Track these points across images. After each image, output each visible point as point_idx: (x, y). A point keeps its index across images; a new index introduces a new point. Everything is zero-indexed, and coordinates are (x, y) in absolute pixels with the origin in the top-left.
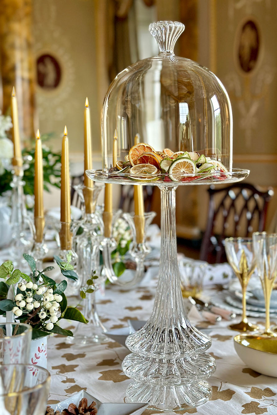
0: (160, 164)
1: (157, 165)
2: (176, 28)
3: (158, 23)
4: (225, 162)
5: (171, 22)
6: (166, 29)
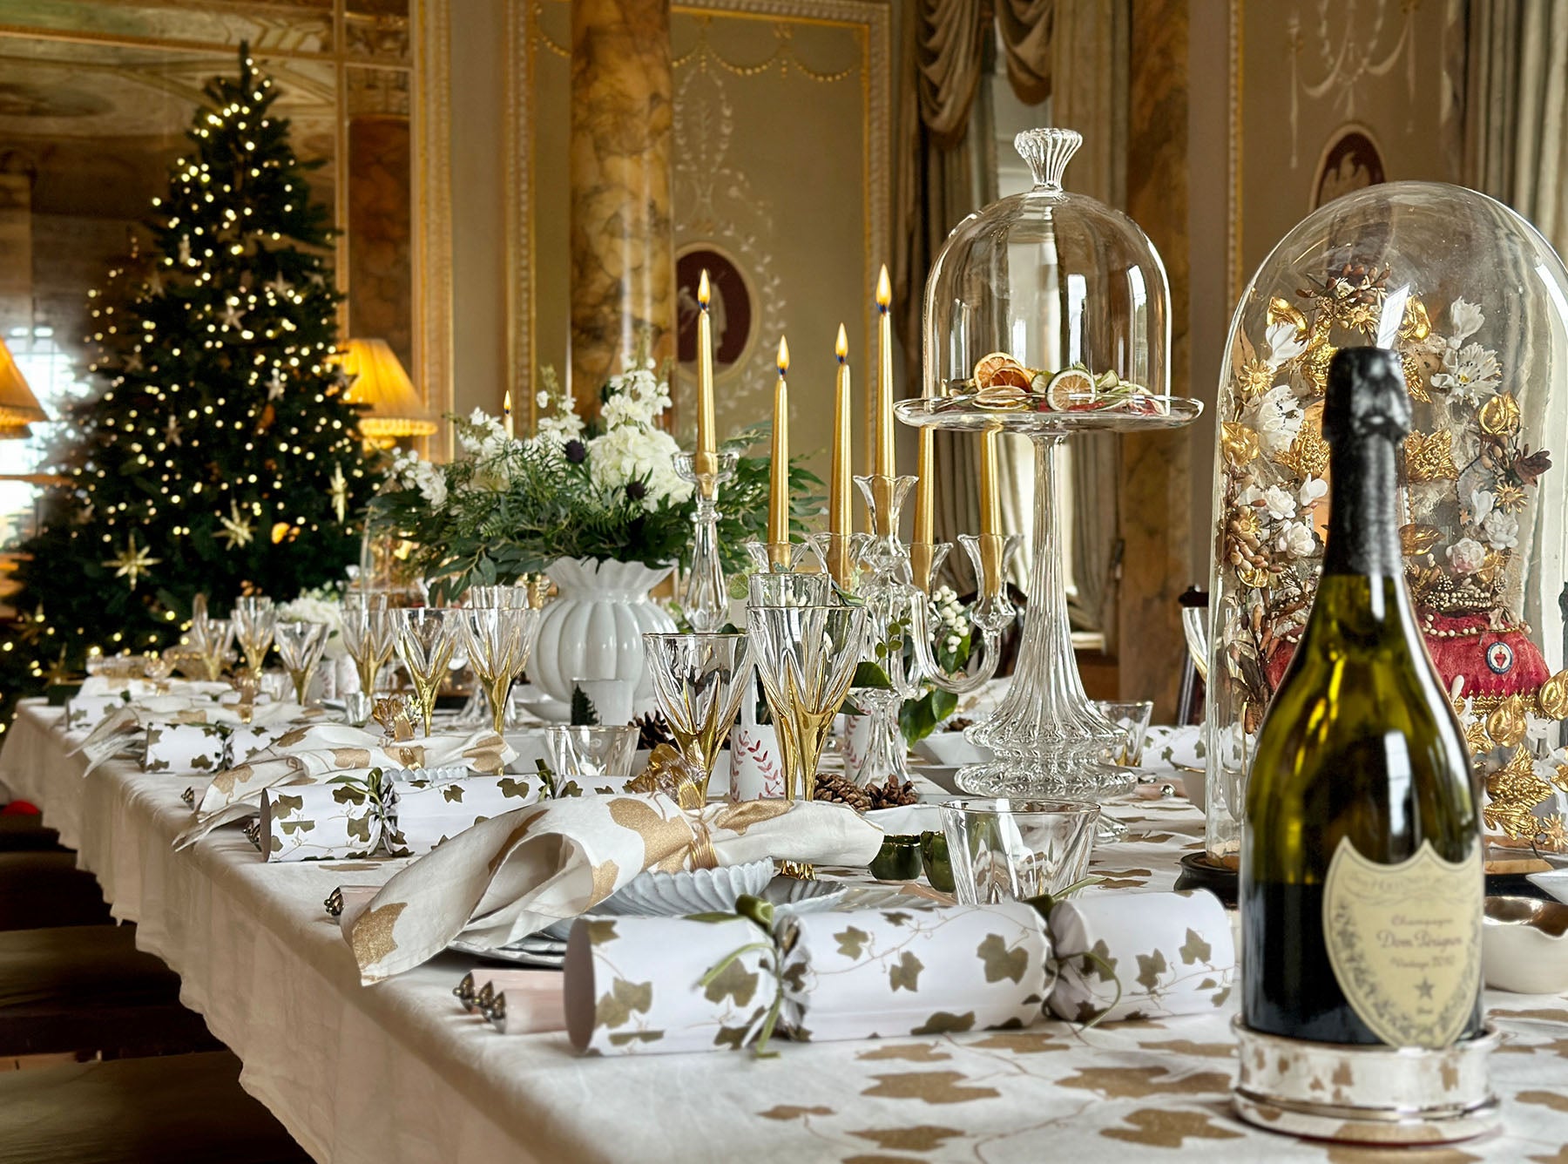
0: (1030, 384)
1: (1026, 387)
2: (1065, 141)
3: (1032, 134)
4: (1153, 383)
5: (1057, 130)
6: (1046, 144)
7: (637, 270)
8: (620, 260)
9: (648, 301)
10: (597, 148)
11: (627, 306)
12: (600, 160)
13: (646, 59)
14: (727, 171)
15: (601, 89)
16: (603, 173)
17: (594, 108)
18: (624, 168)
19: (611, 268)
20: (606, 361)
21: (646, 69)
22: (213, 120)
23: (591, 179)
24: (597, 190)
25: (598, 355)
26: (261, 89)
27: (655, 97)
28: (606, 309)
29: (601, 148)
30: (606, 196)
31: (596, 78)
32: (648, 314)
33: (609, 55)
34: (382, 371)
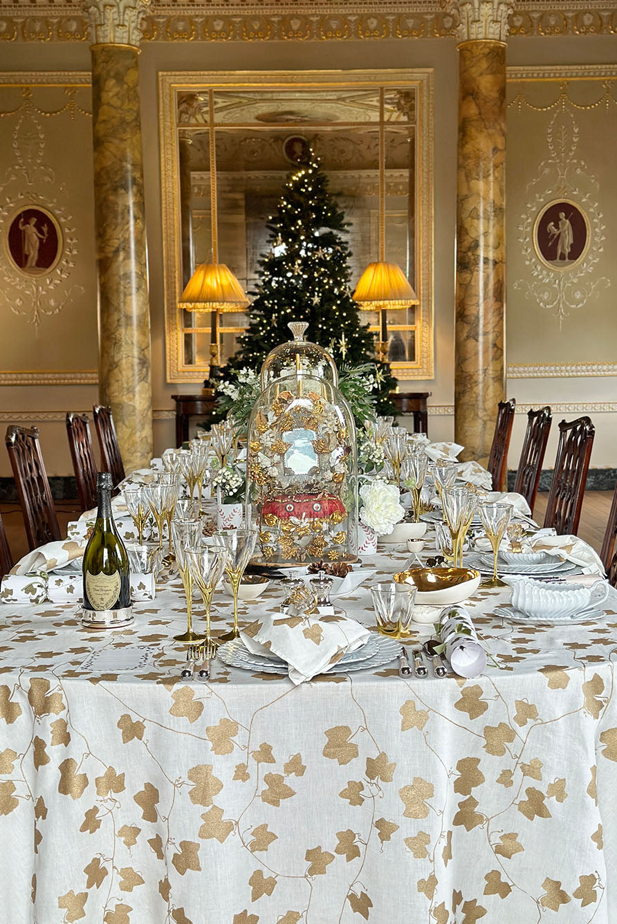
7: (486, 234)
8: (477, 230)
9: (491, 248)
10: (467, 176)
11: (481, 253)
12: (468, 181)
13: (491, 131)
14: (575, 161)
15: (469, 148)
16: (469, 188)
17: (466, 157)
18: (480, 185)
19: (473, 234)
20: (469, 279)
21: (490, 136)
22: (294, 178)
23: (465, 192)
24: (467, 197)
25: (467, 276)
26: (316, 162)
27: (495, 149)
28: (470, 254)
29: (468, 177)
30: (471, 200)
31: (466, 143)
32: (491, 256)
33: (472, 131)
34: (392, 276)
